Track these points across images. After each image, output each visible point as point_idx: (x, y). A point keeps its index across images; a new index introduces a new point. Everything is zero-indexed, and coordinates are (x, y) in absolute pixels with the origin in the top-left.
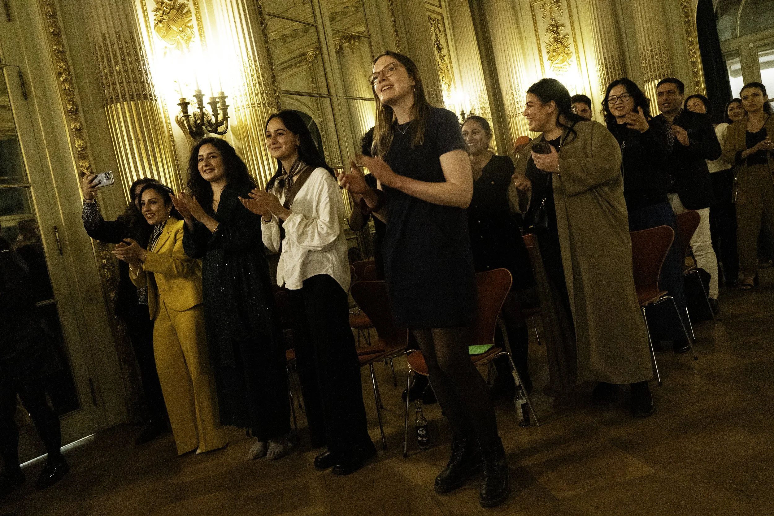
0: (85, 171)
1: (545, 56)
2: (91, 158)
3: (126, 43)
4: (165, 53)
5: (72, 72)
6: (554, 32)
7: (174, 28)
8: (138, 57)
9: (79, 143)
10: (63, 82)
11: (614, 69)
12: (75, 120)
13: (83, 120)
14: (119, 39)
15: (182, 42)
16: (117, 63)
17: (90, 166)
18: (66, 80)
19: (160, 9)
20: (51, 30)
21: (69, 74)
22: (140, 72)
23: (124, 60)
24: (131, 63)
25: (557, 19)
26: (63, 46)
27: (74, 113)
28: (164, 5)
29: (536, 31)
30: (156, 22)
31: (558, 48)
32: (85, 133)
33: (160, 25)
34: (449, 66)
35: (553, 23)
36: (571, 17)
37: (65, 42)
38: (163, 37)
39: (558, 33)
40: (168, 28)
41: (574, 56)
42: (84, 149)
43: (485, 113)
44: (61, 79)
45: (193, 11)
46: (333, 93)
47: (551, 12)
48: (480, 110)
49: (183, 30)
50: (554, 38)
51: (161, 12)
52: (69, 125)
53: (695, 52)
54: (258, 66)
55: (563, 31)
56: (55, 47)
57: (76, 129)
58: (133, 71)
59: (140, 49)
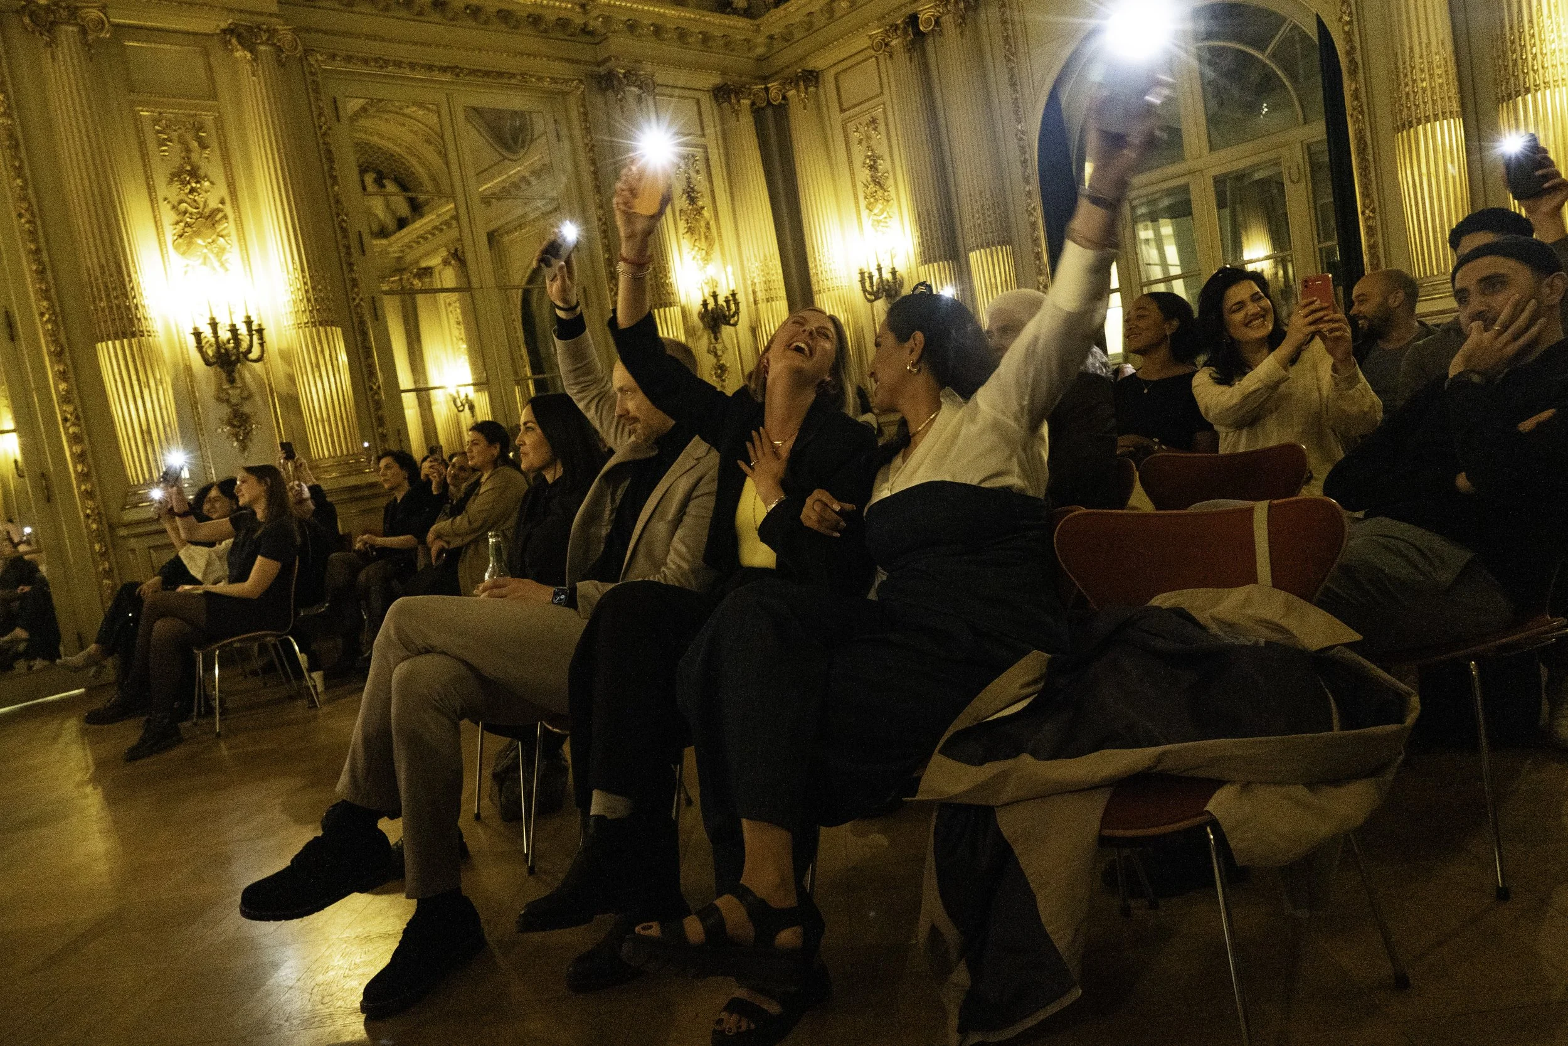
0: (69, 416)
1: (863, 203)
2: (77, 401)
3: (111, 276)
4: (186, 273)
5: (58, 309)
6: (871, 167)
7: (199, 241)
8: (126, 290)
9: (63, 386)
10: (47, 322)
11: (931, 230)
12: (59, 362)
13: (69, 362)
14: (103, 273)
15: (211, 256)
16: (101, 299)
17: (75, 409)
18: (48, 321)
19: (181, 221)
20: (34, 268)
21: (54, 313)
22: (128, 308)
23: (108, 296)
24: (116, 298)
25: (874, 147)
26: (47, 283)
27: (58, 356)
28: (187, 215)
29: (850, 162)
30: (175, 237)
31: (876, 192)
32: (71, 375)
33: (180, 240)
34: (712, 223)
35: (869, 154)
36: (890, 146)
37: (50, 279)
38: (184, 253)
39: (876, 169)
40: (190, 244)
41: (894, 203)
42: (68, 392)
43: (771, 289)
44: (45, 319)
45: (231, 216)
46: (475, 283)
47: (868, 138)
48: (762, 284)
49: (213, 241)
50: (872, 177)
51: (182, 224)
52: (52, 368)
53: (1034, 209)
54: (308, 276)
55: (883, 165)
56: (38, 286)
57: (60, 372)
58: (119, 307)
59: (130, 281)
